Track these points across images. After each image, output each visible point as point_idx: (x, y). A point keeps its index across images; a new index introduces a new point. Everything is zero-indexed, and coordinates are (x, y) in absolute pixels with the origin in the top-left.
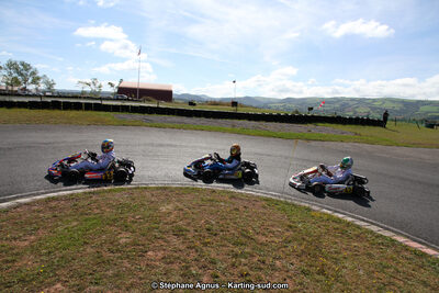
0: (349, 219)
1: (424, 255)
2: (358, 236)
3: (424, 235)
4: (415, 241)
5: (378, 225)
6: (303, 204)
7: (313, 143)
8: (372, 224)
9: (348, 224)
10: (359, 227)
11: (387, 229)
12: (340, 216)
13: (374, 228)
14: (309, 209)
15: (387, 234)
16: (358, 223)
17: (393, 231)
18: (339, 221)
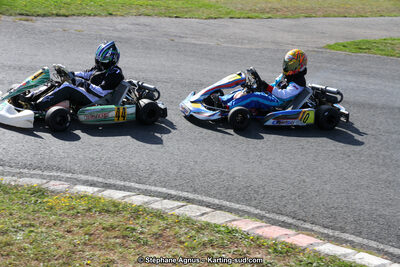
0: (138, 200)
1: (290, 250)
2: (158, 236)
3: (290, 208)
4: (274, 223)
5: (201, 203)
6: (24, 181)
7: (40, 23)
8: (188, 200)
9: (137, 213)
10: (160, 215)
11: (220, 208)
12: (117, 195)
13: (192, 211)
14: (40, 192)
15: (219, 218)
16: (159, 205)
17: (230, 210)
18: (115, 208)
